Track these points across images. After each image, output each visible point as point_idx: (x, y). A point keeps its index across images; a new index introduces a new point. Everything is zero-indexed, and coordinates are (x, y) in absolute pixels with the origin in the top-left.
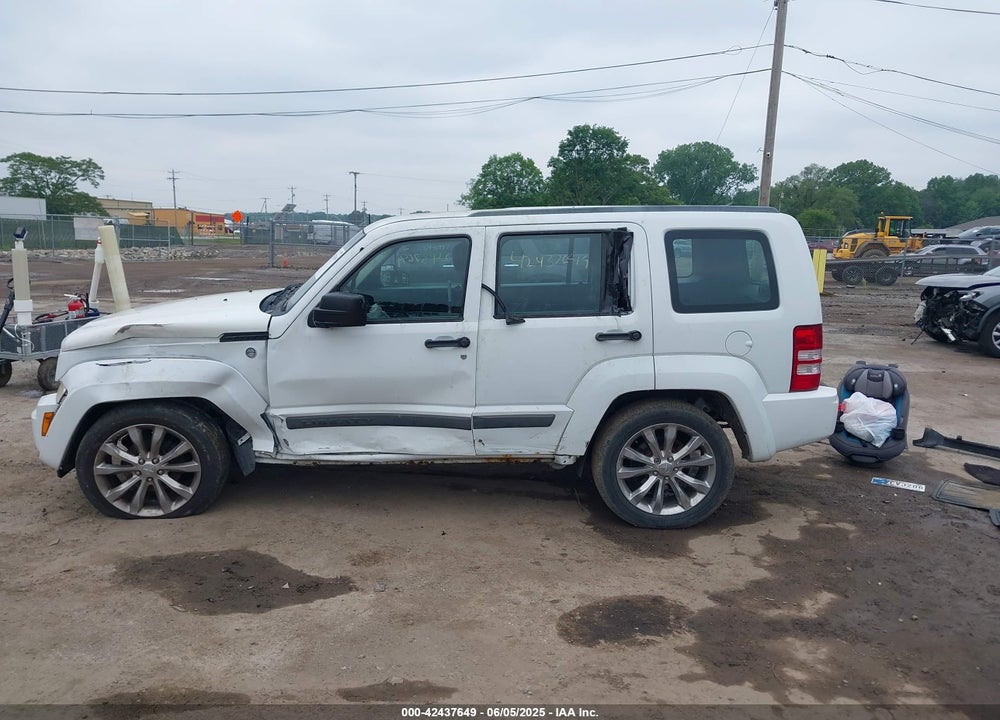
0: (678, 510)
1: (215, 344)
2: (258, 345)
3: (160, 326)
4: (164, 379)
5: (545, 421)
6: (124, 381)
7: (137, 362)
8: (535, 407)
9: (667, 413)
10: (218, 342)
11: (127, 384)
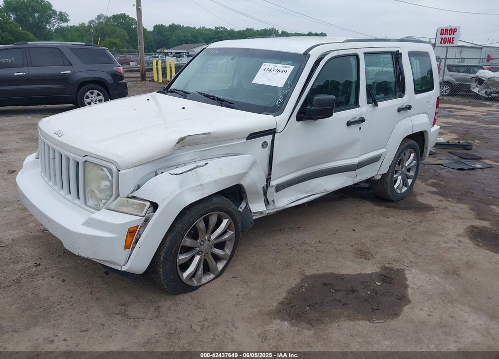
1: (243, 143)
2: (268, 138)
3: (209, 133)
4: (224, 176)
6: (199, 184)
7: (200, 166)
10: (245, 140)
11: (201, 185)
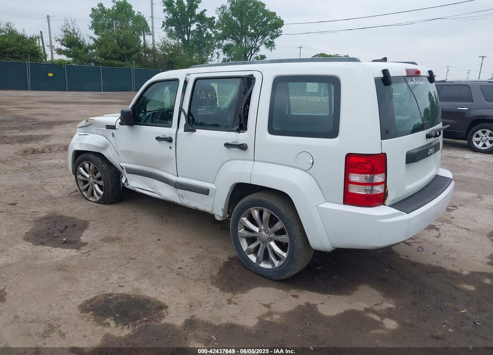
0: (269, 266)
5: (205, 192)
8: (201, 182)
9: (262, 201)
10: (106, 129)
